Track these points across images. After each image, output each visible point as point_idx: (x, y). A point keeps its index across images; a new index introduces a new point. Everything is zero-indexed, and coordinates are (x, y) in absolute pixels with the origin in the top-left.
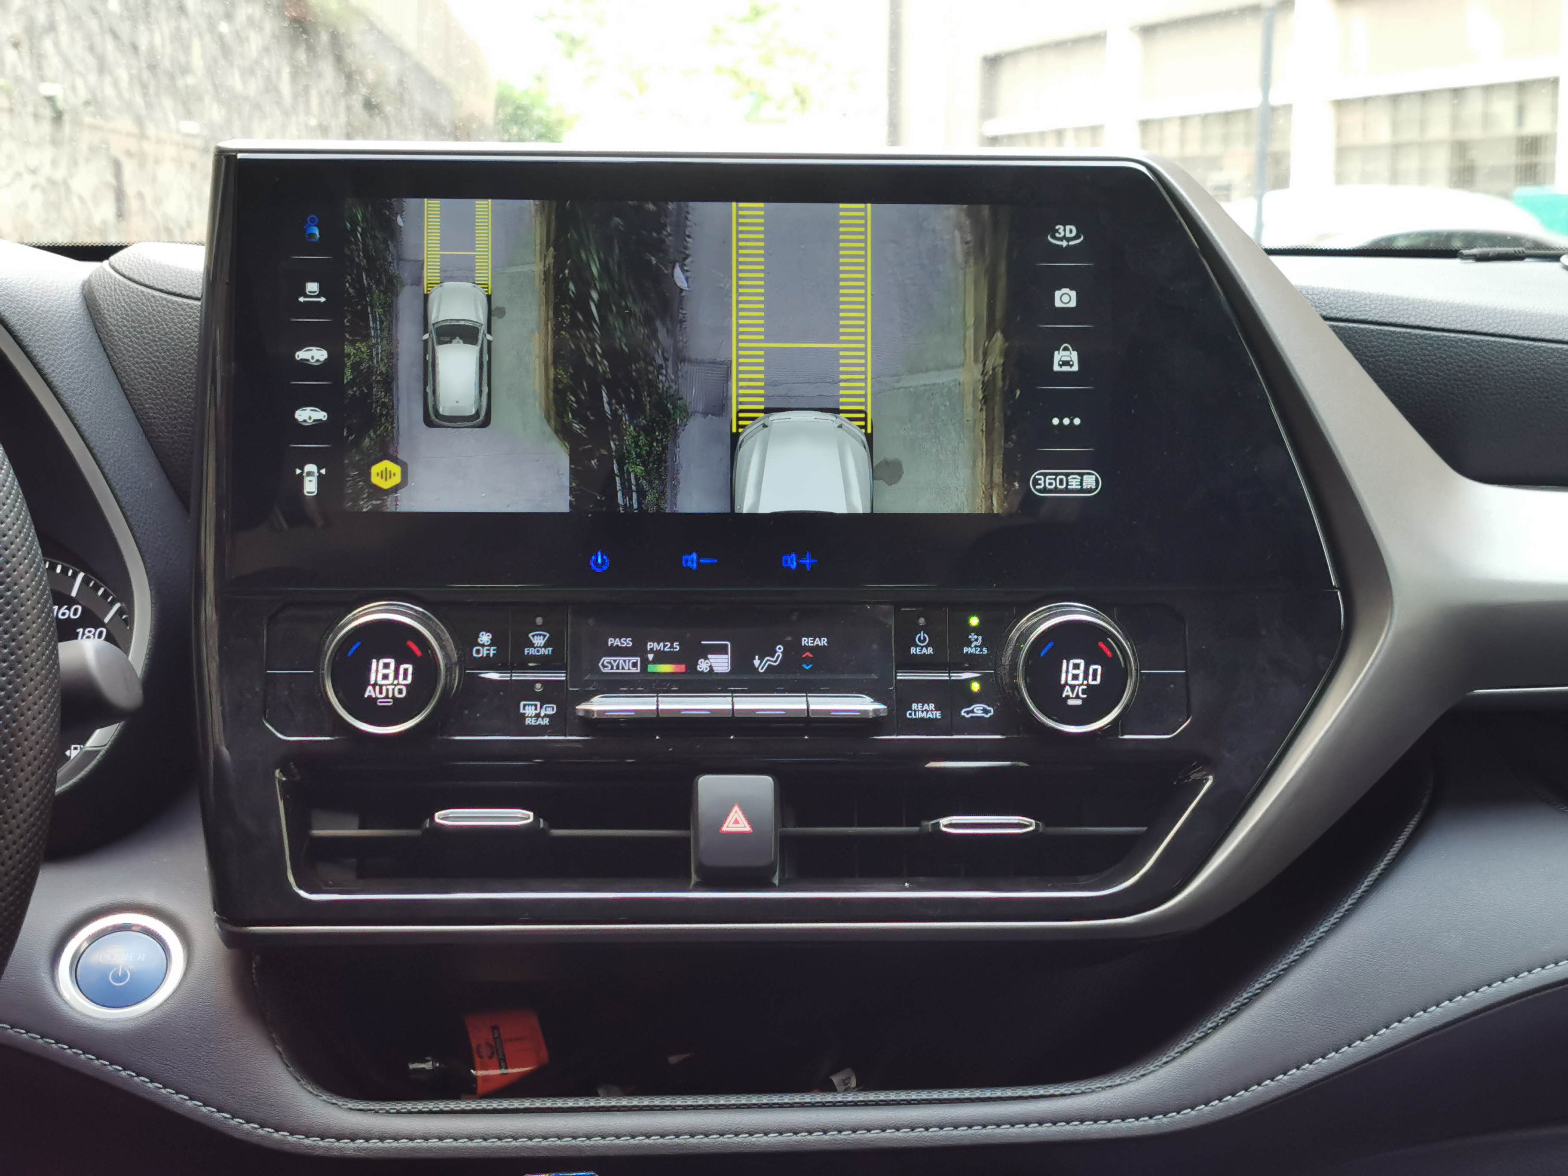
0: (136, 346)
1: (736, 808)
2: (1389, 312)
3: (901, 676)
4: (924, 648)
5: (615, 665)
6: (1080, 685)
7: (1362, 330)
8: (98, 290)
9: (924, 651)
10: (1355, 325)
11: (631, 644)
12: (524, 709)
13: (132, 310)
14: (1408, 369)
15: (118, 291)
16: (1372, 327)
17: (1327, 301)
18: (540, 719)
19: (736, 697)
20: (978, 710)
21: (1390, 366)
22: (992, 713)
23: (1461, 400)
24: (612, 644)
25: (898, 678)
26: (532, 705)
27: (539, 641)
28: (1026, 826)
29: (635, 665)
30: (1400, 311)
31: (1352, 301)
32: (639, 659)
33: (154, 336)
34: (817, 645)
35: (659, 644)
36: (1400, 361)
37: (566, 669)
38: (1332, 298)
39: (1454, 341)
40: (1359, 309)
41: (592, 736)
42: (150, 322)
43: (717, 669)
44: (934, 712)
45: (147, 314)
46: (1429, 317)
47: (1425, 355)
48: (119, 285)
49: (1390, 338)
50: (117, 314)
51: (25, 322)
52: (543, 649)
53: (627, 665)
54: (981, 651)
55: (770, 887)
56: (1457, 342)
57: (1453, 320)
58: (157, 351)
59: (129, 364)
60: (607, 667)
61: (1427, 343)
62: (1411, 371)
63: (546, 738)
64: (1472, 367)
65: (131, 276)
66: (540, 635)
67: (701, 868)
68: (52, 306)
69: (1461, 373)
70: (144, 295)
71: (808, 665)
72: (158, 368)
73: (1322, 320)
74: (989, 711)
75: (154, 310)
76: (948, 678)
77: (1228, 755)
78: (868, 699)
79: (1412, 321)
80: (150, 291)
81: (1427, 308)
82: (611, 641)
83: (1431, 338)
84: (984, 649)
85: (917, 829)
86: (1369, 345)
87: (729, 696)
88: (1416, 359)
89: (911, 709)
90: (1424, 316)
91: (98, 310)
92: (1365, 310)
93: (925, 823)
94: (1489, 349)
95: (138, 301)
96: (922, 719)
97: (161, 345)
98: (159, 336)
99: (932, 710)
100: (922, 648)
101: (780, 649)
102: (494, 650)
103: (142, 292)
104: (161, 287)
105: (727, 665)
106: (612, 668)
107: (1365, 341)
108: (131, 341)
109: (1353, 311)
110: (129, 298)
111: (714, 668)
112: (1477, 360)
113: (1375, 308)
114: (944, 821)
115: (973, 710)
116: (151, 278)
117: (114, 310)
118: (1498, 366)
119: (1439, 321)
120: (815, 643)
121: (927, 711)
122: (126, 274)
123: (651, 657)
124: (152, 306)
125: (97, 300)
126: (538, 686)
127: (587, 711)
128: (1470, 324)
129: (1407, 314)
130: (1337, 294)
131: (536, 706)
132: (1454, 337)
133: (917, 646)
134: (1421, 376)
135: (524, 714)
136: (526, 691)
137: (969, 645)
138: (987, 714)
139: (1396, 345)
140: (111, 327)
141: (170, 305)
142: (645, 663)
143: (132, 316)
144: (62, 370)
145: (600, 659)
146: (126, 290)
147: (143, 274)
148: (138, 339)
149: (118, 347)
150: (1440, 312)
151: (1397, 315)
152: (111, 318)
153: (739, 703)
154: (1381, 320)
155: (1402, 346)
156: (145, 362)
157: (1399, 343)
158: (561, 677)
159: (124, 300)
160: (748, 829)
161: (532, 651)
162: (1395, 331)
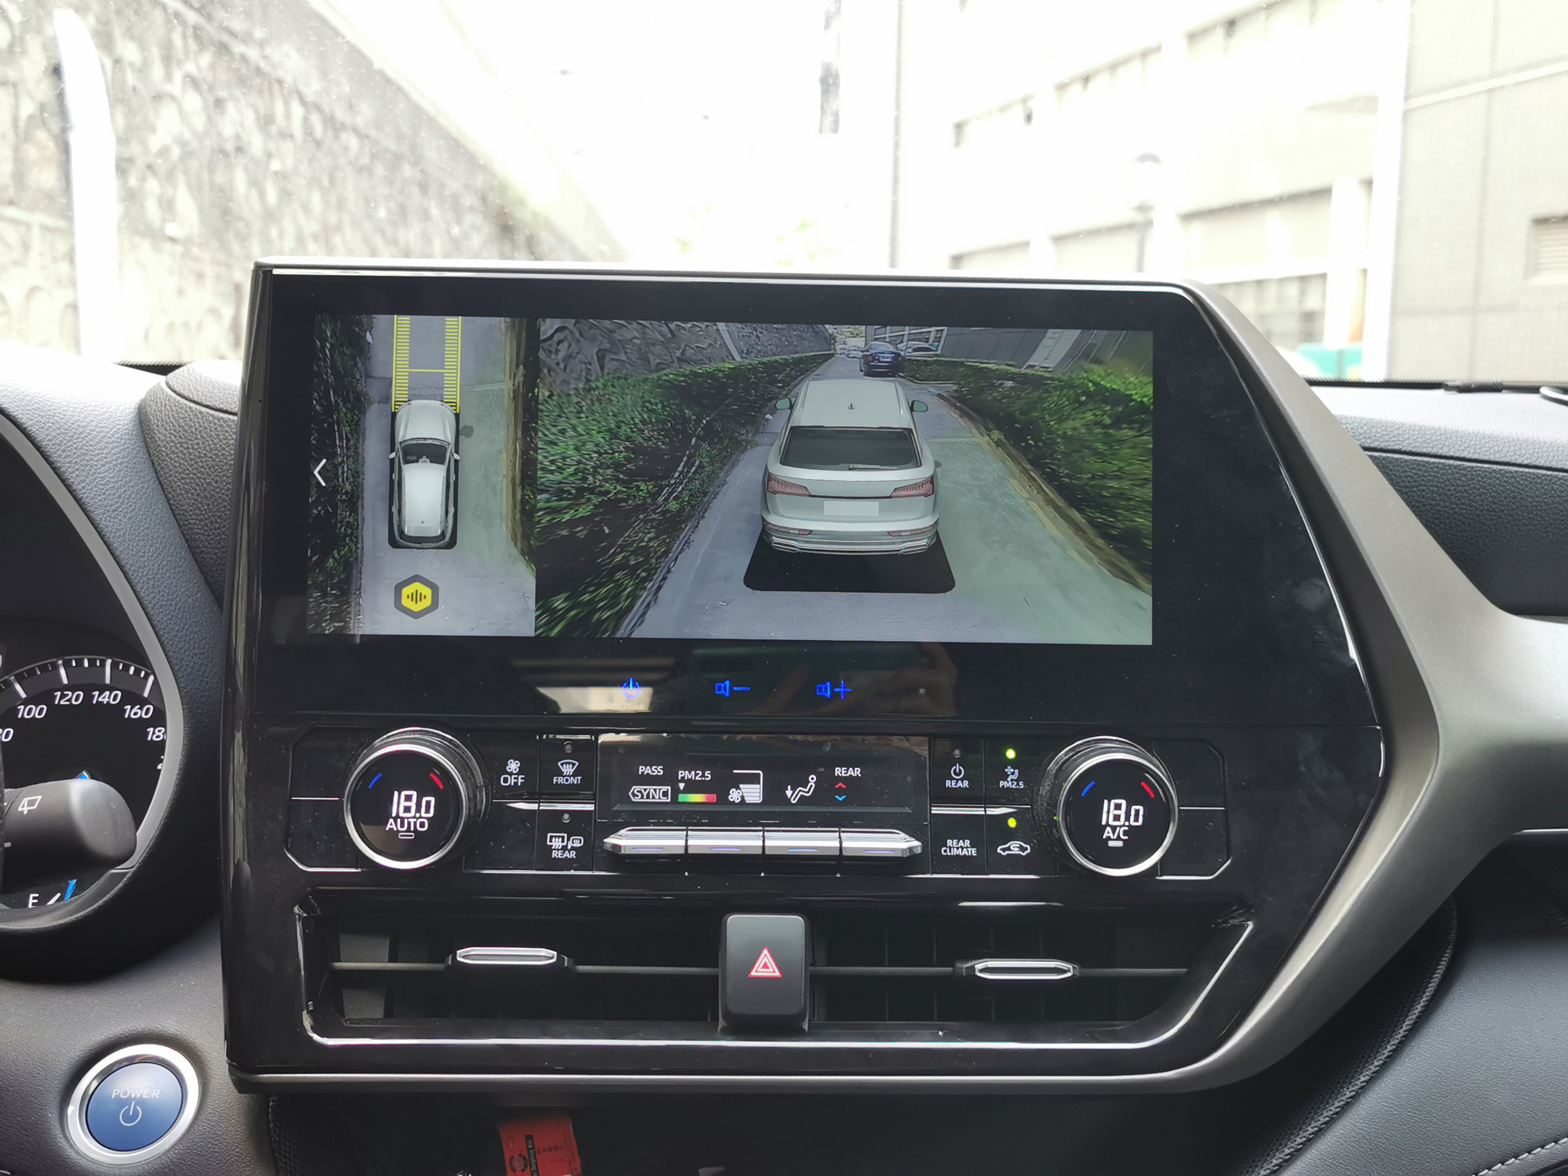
0: (182, 461)
1: (766, 952)
2: (1422, 443)
3: (935, 811)
4: (960, 782)
5: (645, 794)
6: (1121, 827)
7: (1396, 460)
8: (150, 406)
9: (960, 784)
10: (1389, 455)
11: (662, 772)
12: (551, 841)
13: (180, 426)
14: (1441, 500)
15: (168, 407)
16: (1406, 457)
17: (1360, 431)
18: (567, 852)
19: (768, 831)
20: (1014, 847)
21: (1423, 497)
22: (1029, 851)
23: (1494, 530)
24: (643, 773)
25: (933, 812)
26: (559, 837)
27: (569, 770)
28: (1064, 971)
29: (665, 794)
30: (1434, 441)
31: (1385, 430)
32: (669, 788)
33: (199, 452)
34: (851, 775)
35: (690, 773)
36: (1433, 492)
37: (595, 799)
38: (1365, 428)
39: (1487, 471)
40: (1393, 439)
41: (620, 872)
42: (196, 439)
43: (748, 800)
44: (970, 849)
45: (193, 430)
46: (1462, 448)
47: (1458, 486)
48: (169, 401)
49: (1424, 469)
50: (166, 430)
51: (55, 437)
52: (572, 778)
53: (658, 794)
54: (1018, 784)
55: (799, 1034)
56: (1491, 473)
57: (1487, 451)
58: (202, 467)
59: (175, 479)
60: (638, 796)
61: (1461, 474)
62: (1444, 501)
63: (572, 872)
64: (1505, 498)
65: (182, 391)
66: (569, 763)
67: (728, 1015)
68: (92, 421)
69: (1494, 504)
70: (192, 411)
71: (840, 796)
72: (202, 484)
73: (1362, 451)
74: (1027, 849)
75: (200, 426)
76: (983, 813)
77: (1270, 899)
78: (903, 835)
79: (1445, 451)
80: (198, 407)
81: (1459, 439)
82: (642, 769)
83: (1465, 469)
84: (1021, 783)
85: (949, 969)
86: (1403, 475)
87: (760, 831)
88: (1449, 490)
89: (947, 847)
90: (1457, 447)
91: (149, 426)
92: (1398, 440)
93: (959, 965)
94: (1523, 480)
95: (186, 417)
96: (958, 856)
97: (206, 461)
98: (204, 452)
99: (967, 847)
100: (957, 782)
101: (813, 779)
102: (522, 779)
103: (190, 408)
104: (208, 403)
105: (758, 795)
106: (642, 797)
107: (1398, 471)
108: (178, 457)
109: (1386, 441)
110: (178, 413)
111: (746, 798)
112: (1511, 490)
113: (1408, 438)
114: (979, 965)
115: (1009, 847)
116: (200, 394)
117: (162, 425)
118: (1532, 497)
119: (1472, 451)
120: (849, 773)
121: (962, 848)
122: (177, 390)
123: (682, 786)
124: (199, 423)
125: (148, 416)
126: (566, 816)
127: (615, 846)
128: (1503, 455)
129: (1440, 444)
130: (1370, 424)
131: (563, 838)
132: (1489, 468)
133: (952, 779)
134: (1455, 506)
135: (552, 846)
136: (553, 821)
137: (1005, 779)
138: (1023, 852)
139: (1429, 475)
140: (159, 443)
141: (216, 421)
142: (676, 792)
143: (180, 431)
144: (95, 486)
145: (631, 788)
146: (175, 406)
147: (193, 390)
148: (184, 454)
149: (165, 463)
150: (1473, 442)
151: (1431, 445)
152: (161, 434)
153: (771, 838)
154: (1414, 450)
155: (1435, 477)
156: (190, 478)
157: (1432, 474)
158: (590, 807)
159: (173, 415)
160: (777, 974)
161: (561, 780)
162: (1429, 462)
